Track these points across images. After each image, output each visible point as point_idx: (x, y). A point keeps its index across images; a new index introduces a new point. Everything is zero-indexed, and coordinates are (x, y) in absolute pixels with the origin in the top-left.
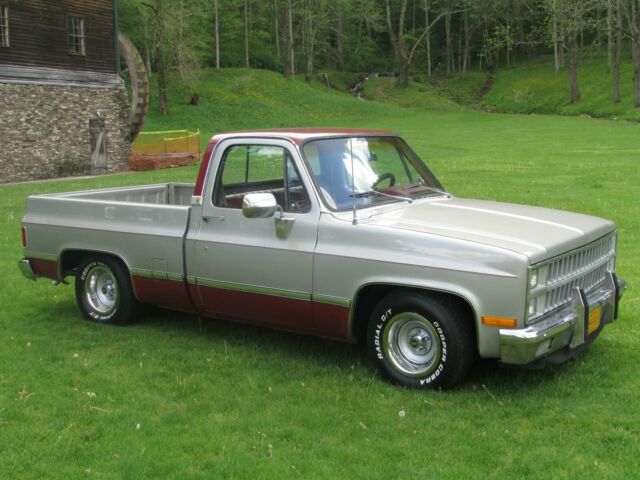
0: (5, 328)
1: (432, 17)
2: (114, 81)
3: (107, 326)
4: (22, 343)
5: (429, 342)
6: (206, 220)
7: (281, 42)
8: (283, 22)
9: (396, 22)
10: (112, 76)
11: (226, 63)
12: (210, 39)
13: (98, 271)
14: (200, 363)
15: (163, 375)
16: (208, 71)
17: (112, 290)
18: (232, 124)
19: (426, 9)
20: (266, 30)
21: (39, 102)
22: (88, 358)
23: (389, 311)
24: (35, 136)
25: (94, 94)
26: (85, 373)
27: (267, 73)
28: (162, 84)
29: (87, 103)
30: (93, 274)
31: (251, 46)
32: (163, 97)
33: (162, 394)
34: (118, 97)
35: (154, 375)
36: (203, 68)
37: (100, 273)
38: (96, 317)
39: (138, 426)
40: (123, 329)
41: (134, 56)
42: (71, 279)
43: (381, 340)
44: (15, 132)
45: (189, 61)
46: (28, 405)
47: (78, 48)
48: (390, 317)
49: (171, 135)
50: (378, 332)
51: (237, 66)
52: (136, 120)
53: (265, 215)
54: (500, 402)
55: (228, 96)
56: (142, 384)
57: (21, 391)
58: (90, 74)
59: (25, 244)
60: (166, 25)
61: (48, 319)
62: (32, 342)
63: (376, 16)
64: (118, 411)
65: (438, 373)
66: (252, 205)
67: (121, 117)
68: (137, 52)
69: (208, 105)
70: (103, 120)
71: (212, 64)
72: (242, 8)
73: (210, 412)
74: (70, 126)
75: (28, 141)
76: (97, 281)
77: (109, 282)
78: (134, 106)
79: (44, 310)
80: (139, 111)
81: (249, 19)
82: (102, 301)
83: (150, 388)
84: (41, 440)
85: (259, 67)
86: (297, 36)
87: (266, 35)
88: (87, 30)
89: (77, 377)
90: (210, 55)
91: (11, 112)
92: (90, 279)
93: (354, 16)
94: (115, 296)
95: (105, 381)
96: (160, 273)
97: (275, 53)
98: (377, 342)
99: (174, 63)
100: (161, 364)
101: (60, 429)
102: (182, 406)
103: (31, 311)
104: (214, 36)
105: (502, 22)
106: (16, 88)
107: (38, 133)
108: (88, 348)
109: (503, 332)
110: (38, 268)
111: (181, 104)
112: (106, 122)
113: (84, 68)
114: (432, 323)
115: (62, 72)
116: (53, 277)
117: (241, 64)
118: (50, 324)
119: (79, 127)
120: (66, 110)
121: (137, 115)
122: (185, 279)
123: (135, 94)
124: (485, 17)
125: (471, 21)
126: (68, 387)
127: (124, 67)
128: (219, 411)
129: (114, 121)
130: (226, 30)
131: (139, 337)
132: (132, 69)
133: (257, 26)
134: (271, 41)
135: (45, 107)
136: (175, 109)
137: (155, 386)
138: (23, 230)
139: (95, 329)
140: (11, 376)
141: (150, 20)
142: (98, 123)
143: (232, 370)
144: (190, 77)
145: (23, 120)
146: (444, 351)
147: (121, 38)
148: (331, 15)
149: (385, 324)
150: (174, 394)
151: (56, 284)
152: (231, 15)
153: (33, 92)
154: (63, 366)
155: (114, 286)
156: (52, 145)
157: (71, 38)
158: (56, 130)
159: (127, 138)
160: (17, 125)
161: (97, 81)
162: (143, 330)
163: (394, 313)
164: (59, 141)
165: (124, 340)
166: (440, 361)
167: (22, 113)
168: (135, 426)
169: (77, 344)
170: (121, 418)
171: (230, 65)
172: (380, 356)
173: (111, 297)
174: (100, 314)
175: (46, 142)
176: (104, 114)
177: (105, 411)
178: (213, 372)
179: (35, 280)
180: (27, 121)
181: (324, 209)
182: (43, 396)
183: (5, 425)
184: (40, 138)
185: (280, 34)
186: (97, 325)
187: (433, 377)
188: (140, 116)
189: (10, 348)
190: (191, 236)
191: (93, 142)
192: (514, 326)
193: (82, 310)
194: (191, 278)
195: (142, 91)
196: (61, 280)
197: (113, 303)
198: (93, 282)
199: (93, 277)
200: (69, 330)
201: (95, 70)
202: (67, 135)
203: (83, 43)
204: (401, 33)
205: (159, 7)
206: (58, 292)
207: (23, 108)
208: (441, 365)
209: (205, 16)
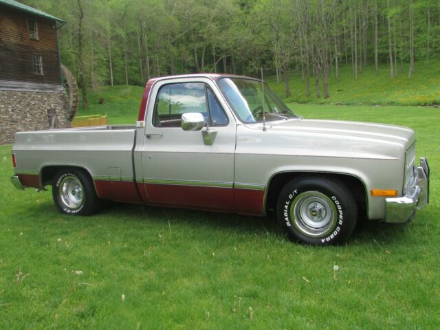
0: (3, 223)
1: (217, 58)
2: (60, 89)
3: (77, 217)
4: (16, 233)
5: (324, 212)
6: (148, 137)
7: (143, 72)
8: (144, 62)
9: (200, 61)
10: (58, 86)
11: (116, 83)
12: (108, 71)
13: (68, 179)
14: (153, 238)
15: (128, 250)
16: (107, 87)
17: (79, 192)
18: (122, 113)
19: (214, 54)
20: (136, 66)
21: (18, 100)
22: (68, 241)
23: (295, 191)
24: (17, 119)
25: (49, 96)
26: (67, 253)
27: (137, 87)
28: (84, 93)
29: (46, 101)
30: (65, 182)
31: (129, 74)
32: (85, 100)
33: (133, 265)
34: (62, 98)
35: (122, 250)
36: (105, 85)
37: (70, 181)
38: (69, 211)
39: (123, 296)
40: (89, 218)
41: (70, 75)
42: (49, 187)
43: (289, 213)
44: (5, 116)
45: (98, 81)
46: (25, 285)
47: (39, 71)
48: (296, 195)
49: (92, 117)
50: (286, 207)
51: (122, 84)
52: (73, 110)
53: (195, 128)
54: (387, 252)
55: (119, 99)
56: (114, 258)
57: (18, 272)
58: (47, 85)
59: (15, 166)
60: (85, 63)
61: (34, 215)
62: (23, 232)
63: (190, 58)
64: (103, 283)
65: (335, 233)
66: (188, 121)
67: (65, 108)
68: (71, 73)
69: (108, 104)
70: (55, 110)
71: (110, 84)
72: (123, 55)
73: (177, 278)
74: (36, 113)
75: (13, 121)
76: (67, 187)
77: (76, 187)
78: (71, 103)
79: (31, 209)
80: (74, 105)
81: (127, 60)
82: (72, 200)
83: (121, 261)
84: (39, 321)
85: (133, 85)
86: (152, 68)
87: (136, 68)
88: (43, 62)
89: (62, 257)
90: (108, 79)
91: (3, 106)
92: (63, 186)
93: (179, 58)
94: (81, 195)
95: (85, 258)
96: (115, 177)
97: (141, 78)
98: (286, 214)
99: (90, 83)
100: (124, 242)
101: (56, 306)
102: (151, 274)
103: (22, 210)
104: (109, 69)
105: (251, 59)
106: (5, 93)
107: (19, 117)
108: (66, 233)
109: (388, 200)
110: (25, 181)
111: (95, 103)
112: (57, 111)
113: (43, 82)
114: (330, 197)
115: (31, 84)
116: (36, 186)
117: (124, 83)
118: (36, 218)
119: (42, 113)
120: (34, 105)
121: (73, 107)
122: (135, 180)
123: (71, 96)
124: (243, 58)
125: (235, 60)
126: (56, 265)
127: (65, 81)
128: (184, 276)
129: (61, 110)
130: (116, 66)
131: (102, 223)
132: (69, 82)
133: (131, 64)
134: (138, 72)
135: (22, 103)
136: (92, 106)
137: (125, 259)
138: (13, 156)
139: (69, 220)
140: (9, 260)
141: (76, 61)
142: (52, 111)
143: (179, 241)
144: (98, 90)
145: (10, 110)
146: (341, 217)
147: (62, 66)
148: (168, 58)
149: (291, 201)
150: (142, 265)
151: (38, 192)
152: (119, 58)
153: (15, 95)
154: (49, 249)
155: (80, 189)
156: (27, 123)
157: (35, 66)
158: (29, 115)
159: (68, 119)
160: (6, 113)
161: (50, 89)
162: (103, 218)
163: (299, 192)
164: (30, 121)
165: (92, 225)
166: (338, 224)
167: (9, 106)
168: (121, 297)
169: (57, 231)
170: (107, 290)
171: (118, 84)
172: (288, 224)
173: (78, 197)
174: (71, 209)
175: (23, 122)
176: (55, 106)
177: (92, 286)
178: (165, 244)
179: (23, 189)
180: (12, 111)
181: (239, 122)
182: (37, 276)
183: (5, 307)
184: (20, 120)
185: (143, 68)
186: (70, 217)
187: (332, 236)
188: (74, 107)
189: (7, 237)
190: (138, 149)
191: (50, 122)
192: (396, 196)
193: (58, 208)
194: (139, 179)
195: (75, 94)
196: (41, 188)
197: (79, 201)
198: (64, 188)
199: (65, 184)
200: (50, 222)
201: (49, 83)
202: (35, 118)
203: (42, 69)
204: (203, 66)
205: (81, 54)
206: (39, 198)
207: (9, 104)
208: (338, 227)
209: (105, 59)
